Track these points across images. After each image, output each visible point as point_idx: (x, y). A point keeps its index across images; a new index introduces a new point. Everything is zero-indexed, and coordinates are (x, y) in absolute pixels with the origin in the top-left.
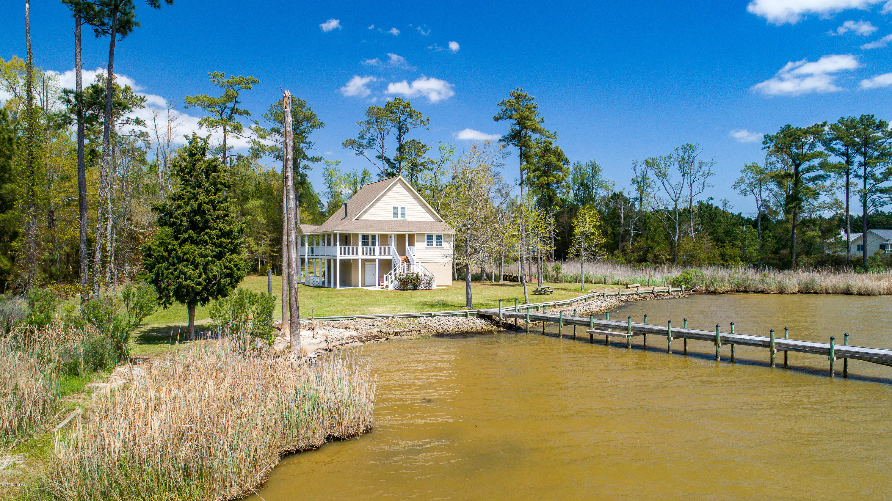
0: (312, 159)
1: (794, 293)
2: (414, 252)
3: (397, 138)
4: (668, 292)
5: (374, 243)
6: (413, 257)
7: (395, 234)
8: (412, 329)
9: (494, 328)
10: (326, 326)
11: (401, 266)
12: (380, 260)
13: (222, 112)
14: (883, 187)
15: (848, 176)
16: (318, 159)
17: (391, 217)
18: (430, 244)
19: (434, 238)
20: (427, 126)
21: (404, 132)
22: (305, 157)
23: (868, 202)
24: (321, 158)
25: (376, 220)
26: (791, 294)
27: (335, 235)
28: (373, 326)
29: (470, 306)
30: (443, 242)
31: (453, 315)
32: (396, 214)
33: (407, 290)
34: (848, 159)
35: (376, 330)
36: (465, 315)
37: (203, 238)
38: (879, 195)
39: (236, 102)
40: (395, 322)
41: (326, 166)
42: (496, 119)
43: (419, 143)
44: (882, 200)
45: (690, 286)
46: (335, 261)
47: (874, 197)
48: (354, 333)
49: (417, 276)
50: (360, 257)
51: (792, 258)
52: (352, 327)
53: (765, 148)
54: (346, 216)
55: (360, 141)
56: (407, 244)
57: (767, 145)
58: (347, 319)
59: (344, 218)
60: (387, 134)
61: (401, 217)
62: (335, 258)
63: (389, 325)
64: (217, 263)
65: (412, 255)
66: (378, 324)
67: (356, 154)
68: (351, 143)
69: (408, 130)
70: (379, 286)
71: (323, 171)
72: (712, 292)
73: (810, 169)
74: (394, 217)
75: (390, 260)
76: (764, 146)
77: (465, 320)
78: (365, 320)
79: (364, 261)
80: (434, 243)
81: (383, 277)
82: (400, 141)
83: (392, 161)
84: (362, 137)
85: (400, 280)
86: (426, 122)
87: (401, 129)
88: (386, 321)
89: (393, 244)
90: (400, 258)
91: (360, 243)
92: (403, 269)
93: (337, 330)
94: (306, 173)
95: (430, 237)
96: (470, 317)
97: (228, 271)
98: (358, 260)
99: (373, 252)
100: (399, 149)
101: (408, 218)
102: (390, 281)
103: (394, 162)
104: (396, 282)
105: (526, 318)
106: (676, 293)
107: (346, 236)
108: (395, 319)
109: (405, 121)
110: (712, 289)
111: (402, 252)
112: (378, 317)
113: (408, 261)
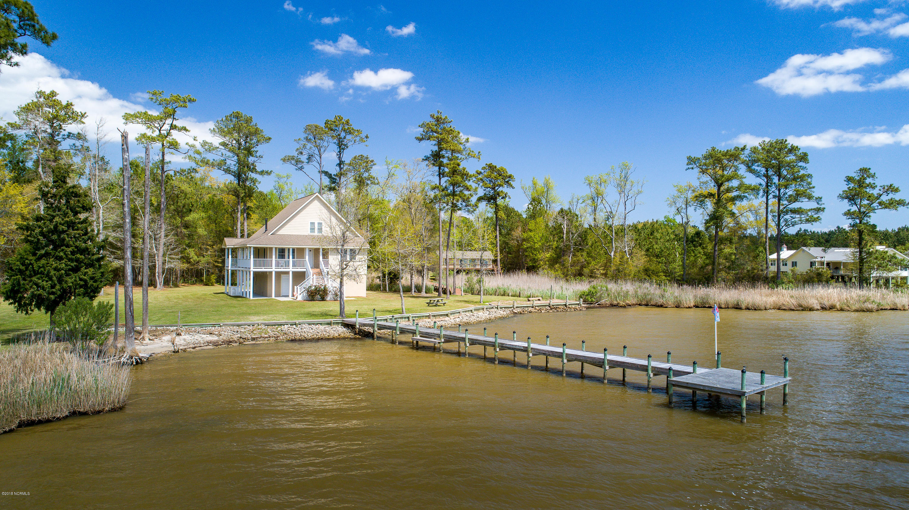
0: (262, 173)
1: (689, 308)
2: (327, 264)
3: (338, 155)
4: (566, 305)
5: (289, 257)
6: (326, 270)
7: (310, 248)
8: (272, 335)
9: (352, 335)
10: (192, 332)
11: (311, 279)
12: (293, 272)
13: (161, 128)
14: (793, 207)
15: (767, 196)
16: (268, 173)
17: (308, 232)
18: (344, 257)
20: (366, 143)
21: (344, 149)
22: (254, 170)
23: (781, 221)
24: (271, 171)
25: (292, 235)
27: (250, 248)
28: (237, 332)
29: (342, 316)
30: (357, 256)
31: (318, 324)
32: (312, 229)
33: (314, 300)
34: (767, 181)
35: (238, 335)
36: (329, 324)
37: (58, 254)
38: (792, 215)
39: (174, 119)
40: (258, 329)
43: (367, 158)
44: (793, 220)
45: (594, 300)
46: (249, 273)
47: (787, 217)
48: (215, 338)
49: (325, 287)
50: (274, 269)
51: (713, 274)
52: (217, 333)
53: (689, 168)
54: (266, 231)
56: (321, 257)
57: (691, 166)
58: (214, 326)
59: (264, 232)
60: (325, 151)
61: (318, 232)
62: (249, 270)
63: (251, 332)
64: (73, 276)
65: (324, 267)
66: (242, 330)
67: (296, 169)
68: (288, 159)
69: (347, 147)
71: (274, 184)
72: (615, 306)
73: (728, 190)
74: (311, 232)
75: (305, 272)
76: (688, 167)
77: (328, 328)
78: (231, 327)
79: (277, 274)
80: (348, 257)
81: (295, 288)
82: (340, 157)
83: (332, 176)
84: (301, 153)
85: (309, 292)
86: (365, 139)
87: (341, 146)
88: (251, 328)
89: (307, 257)
90: (312, 271)
91: (275, 257)
92: (313, 281)
93: (201, 335)
96: (333, 326)
97: (82, 283)
98: (271, 272)
99: (287, 265)
100: (339, 165)
101: (324, 233)
102: (300, 292)
103: (335, 177)
104: (305, 294)
105: (374, 326)
106: (573, 306)
107: (262, 249)
108: (260, 327)
109: (345, 138)
110: (615, 302)
111: (316, 265)
112: (245, 325)
113: (320, 273)
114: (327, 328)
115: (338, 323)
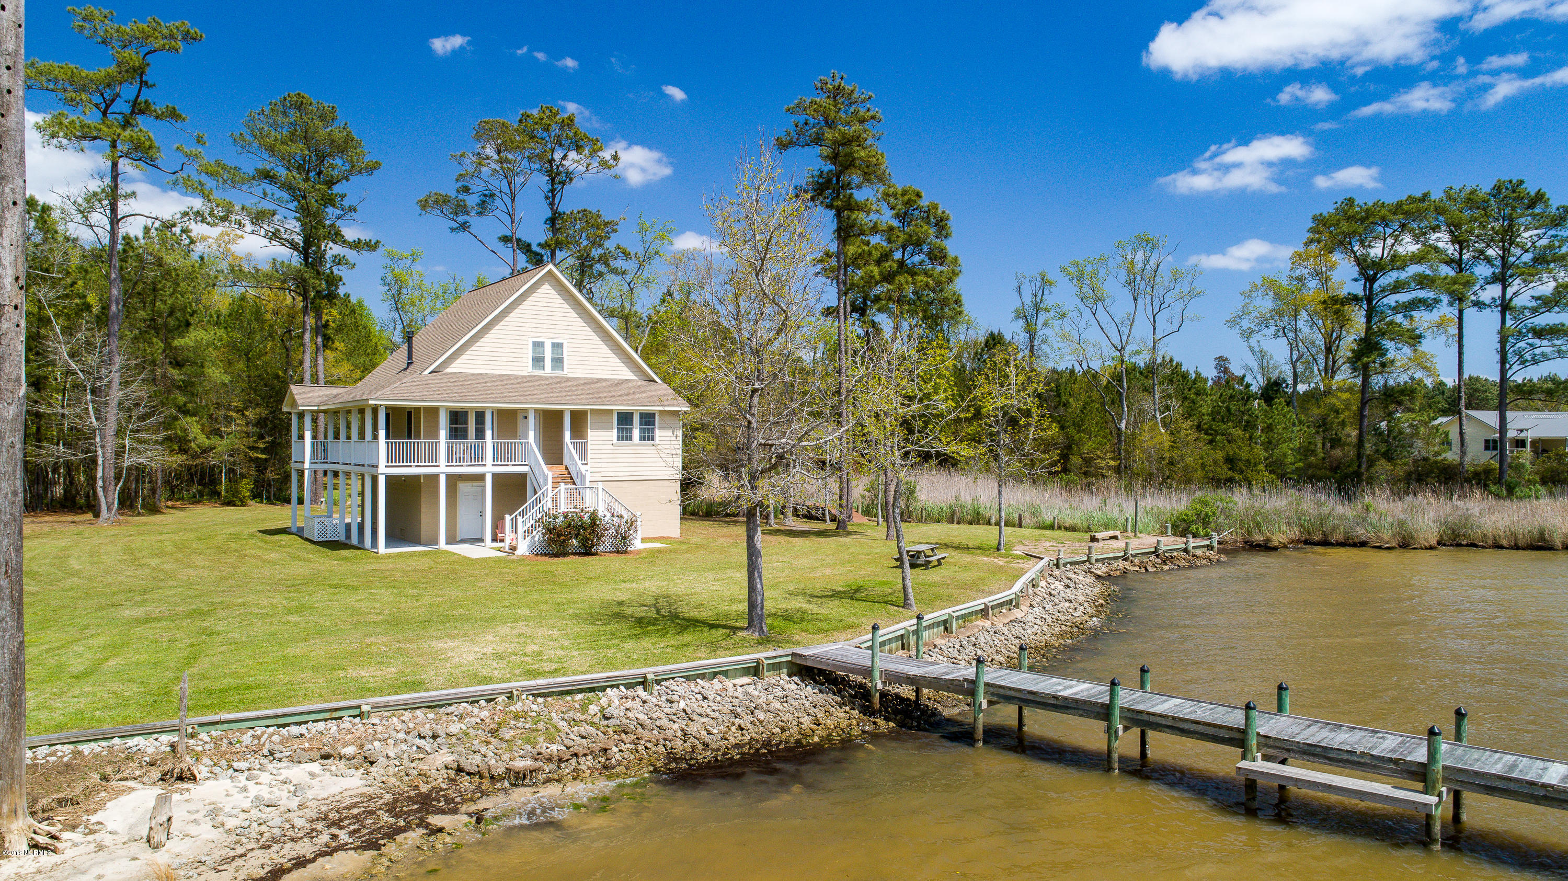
0: (356, 245)
1: (1430, 547)
2: (583, 455)
3: (547, 198)
4: (1186, 550)
5: (480, 434)
6: (583, 469)
7: (536, 411)
8: (580, 745)
9: (855, 719)
10: (242, 756)
11: (550, 495)
12: (495, 476)
13: (108, 107)
14: (1543, 324)
16: (371, 246)
17: (526, 368)
18: (624, 434)
19: (636, 420)
21: (563, 183)
22: (336, 237)
23: (1509, 354)
24: (377, 242)
25: (487, 375)
26: (1426, 548)
27: (375, 410)
28: (435, 737)
29: (761, 629)
30: (657, 432)
31: (715, 675)
32: (538, 361)
33: (565, 554)
35: (445, 757)
36: (756, 671)
38: (1530, 341)
39: (144, 83)
40: (517, 717)
41: (388, 261)
42: (783, 146)
44: (1537, 351)
46: (375, 479)
47: (1524, 344)
48: (349, 783)
49: (594, 516)
50: (442, 469)
51: (1359, 466)
52: (350, 750)
53: (1313, 240)
54: (409, 364)
55: (461, 197)
56: (567, 434)
57: (1318, 236)
58: (334, 715)
59: (405, 369)
61: (553, 368)
62: (373, 470)
63: (494, 732)
65: (579, 462)
66: (455, 728)
67: (452, 229)
68: (437, 201)
69: (571, 180)
70: (494, 540)
71: (382, 272)
73: (1397, 287)
74: (534, 367)
75: (524, 476)
77: (758, 692)
78: (407, 715)
79: (453, 480)
80: (636, 433)
81: (503, 518)
82: (552, 204)
83: (535, 248)
84: (466, 190)
85: (549, 531)
87: (556, 177)
88: (485, 714)
89: (532, 434)
90: (548, 472)
91: (443, 434)
92: (555, 500)
93: (285, 769)
94: (340, 273)
95: (625, 419)
96: (770, 678)
98: (434, 478)
99: (477, 456)
100: (552, 221)
101: (570, 370)
102: (520, 530)
103: (538, 249)
104: (537, 536)
105: (972, 693)
106: (1200, 552)
107: (410, 413)
108: (518, 706)
109: (565, 157)
111: (554, 455)
112: (459, 700)
113: (569, 478)
114: (751, 689)
115: (777, 667)
